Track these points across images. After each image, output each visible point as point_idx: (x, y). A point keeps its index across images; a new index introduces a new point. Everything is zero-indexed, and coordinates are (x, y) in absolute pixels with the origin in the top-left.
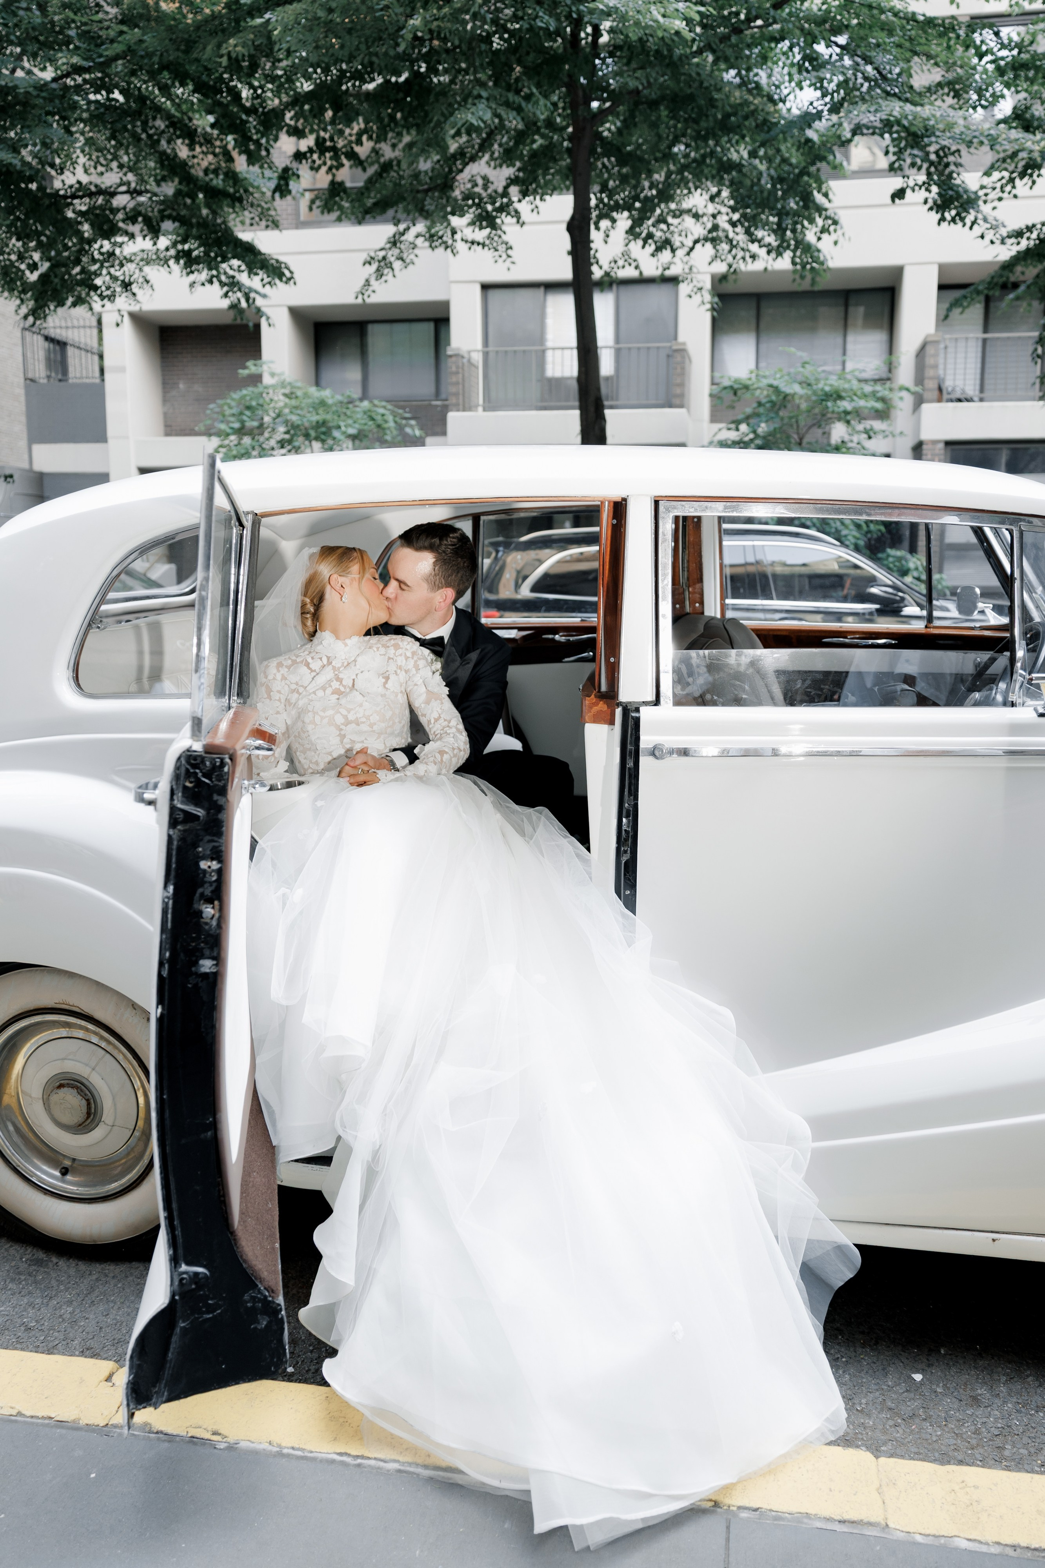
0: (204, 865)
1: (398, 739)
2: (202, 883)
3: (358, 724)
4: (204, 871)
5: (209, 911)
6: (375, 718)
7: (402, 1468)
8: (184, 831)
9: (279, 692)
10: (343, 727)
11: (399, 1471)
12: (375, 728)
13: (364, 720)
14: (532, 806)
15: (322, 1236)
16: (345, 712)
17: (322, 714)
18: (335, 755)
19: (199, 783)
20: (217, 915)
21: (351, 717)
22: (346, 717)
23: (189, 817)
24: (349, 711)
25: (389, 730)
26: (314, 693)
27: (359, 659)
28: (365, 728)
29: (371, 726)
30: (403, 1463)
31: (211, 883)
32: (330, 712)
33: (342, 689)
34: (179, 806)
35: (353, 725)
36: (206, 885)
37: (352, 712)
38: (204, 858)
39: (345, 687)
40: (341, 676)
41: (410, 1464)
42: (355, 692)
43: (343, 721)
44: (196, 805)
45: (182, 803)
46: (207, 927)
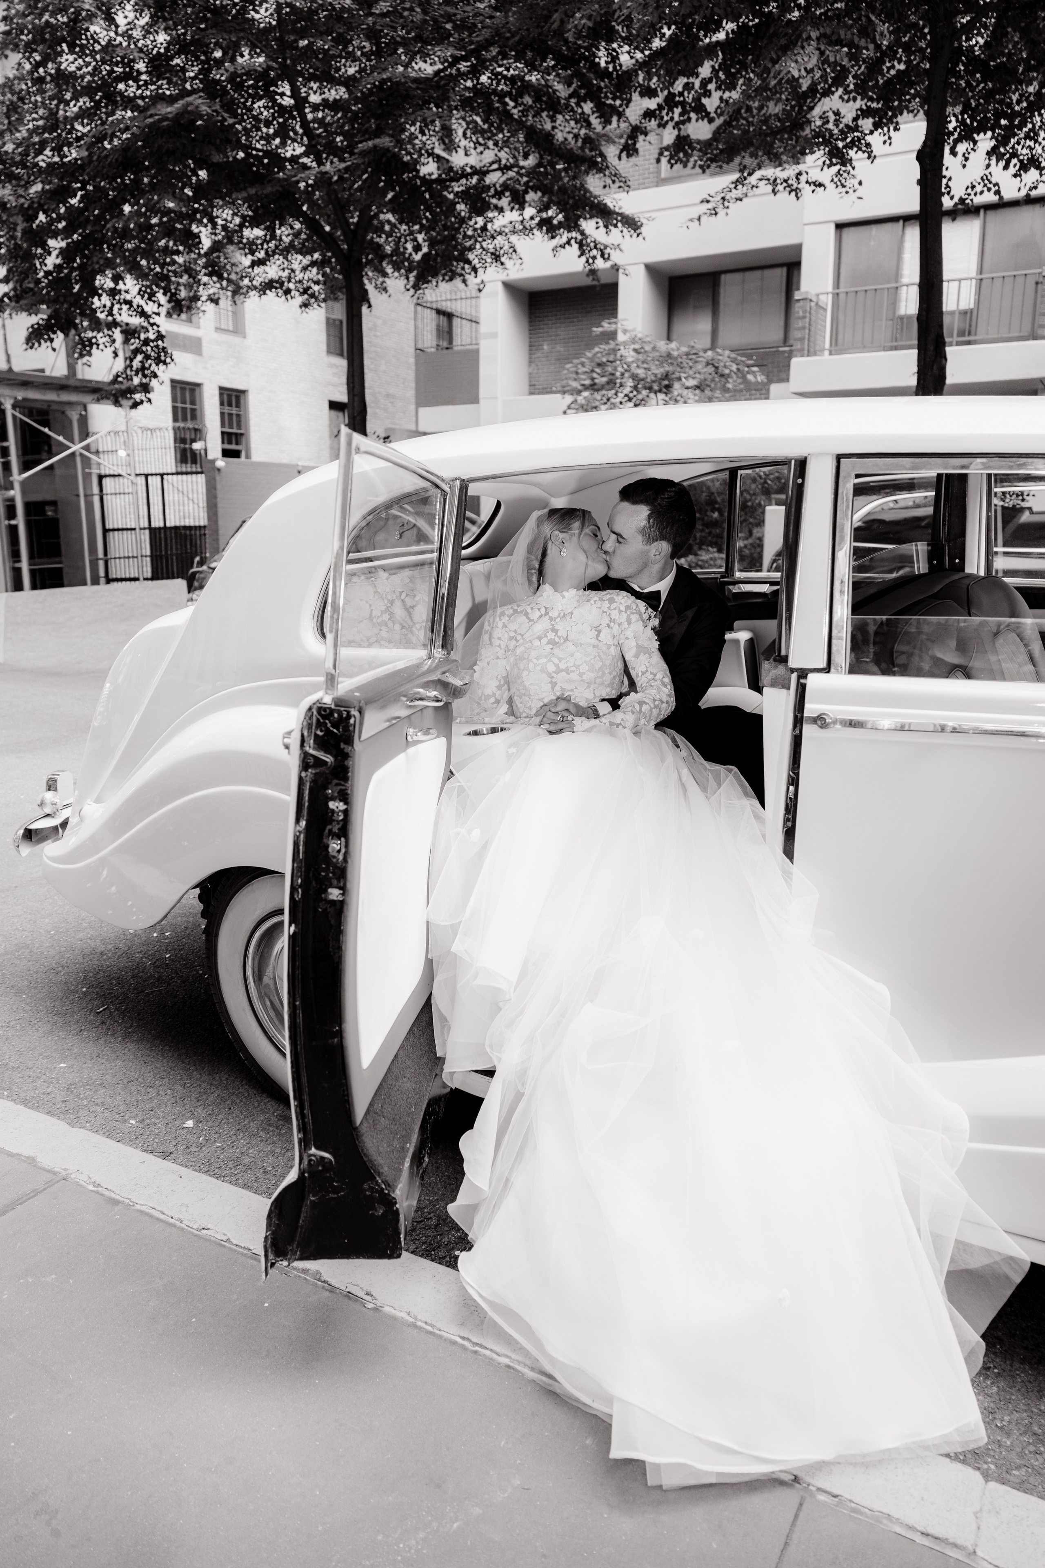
0: (332, 805)
1: (608, 690)
2: (331, 821)
3: (568, 674)
4: (333, 811)
5: (335, 845)
6: (584, 668)
7: (511, 1364)
8: (315, 774)
9: (499, 639)
10: (554, 675)
11: (509, 1367)
12: (584, 677)
13: (574, 669)
14: (723, 762)
15: (467, 1143)
16: (556, 661)
17: (535, 661)
18: (546, 701)
19: (328, 732)
20: (343, 850)
21: (562, 666)
22: (557, 665)
23: (319, 762)
24: (560, 660)
25: (598, 681)
26: (531, 642)
27: (576, 612)
28: (574, 676)
29: (581, 675)
30: (513, 1360)
31: (338, 822)
32: (543, 660)
33: (557, 640)
34: (312, 751)
35: (564, 674)
36: (335, 823)
37: (563, 661)
38: (333, 799)
39: (559, 637)
40: (557, 627)
41: (519, 1362)
42: (568, 643)
43: (554, 669)
44: (327, 751)
45: (314, 749)
46: (334, 860)
